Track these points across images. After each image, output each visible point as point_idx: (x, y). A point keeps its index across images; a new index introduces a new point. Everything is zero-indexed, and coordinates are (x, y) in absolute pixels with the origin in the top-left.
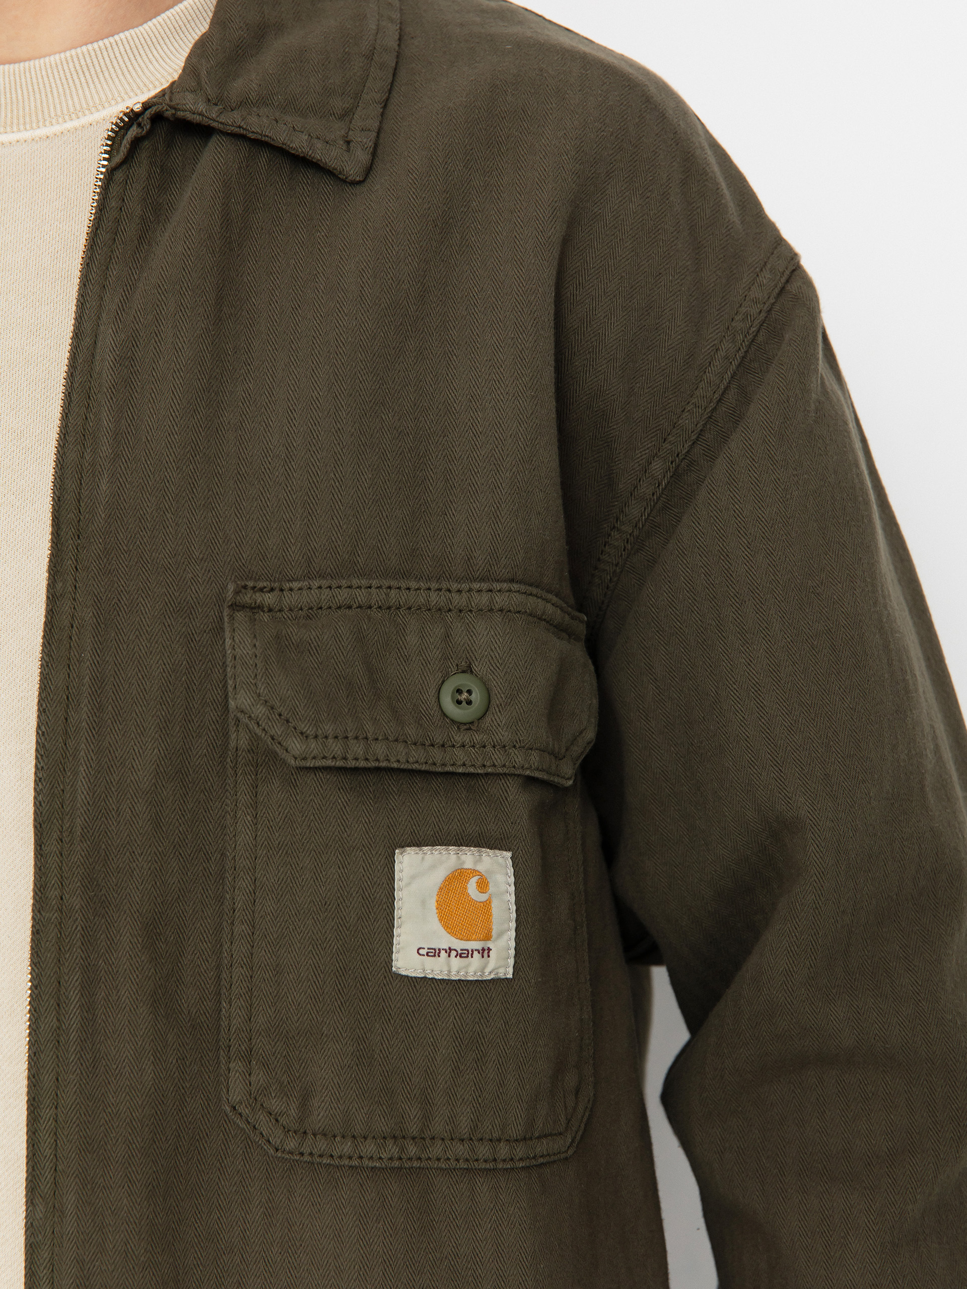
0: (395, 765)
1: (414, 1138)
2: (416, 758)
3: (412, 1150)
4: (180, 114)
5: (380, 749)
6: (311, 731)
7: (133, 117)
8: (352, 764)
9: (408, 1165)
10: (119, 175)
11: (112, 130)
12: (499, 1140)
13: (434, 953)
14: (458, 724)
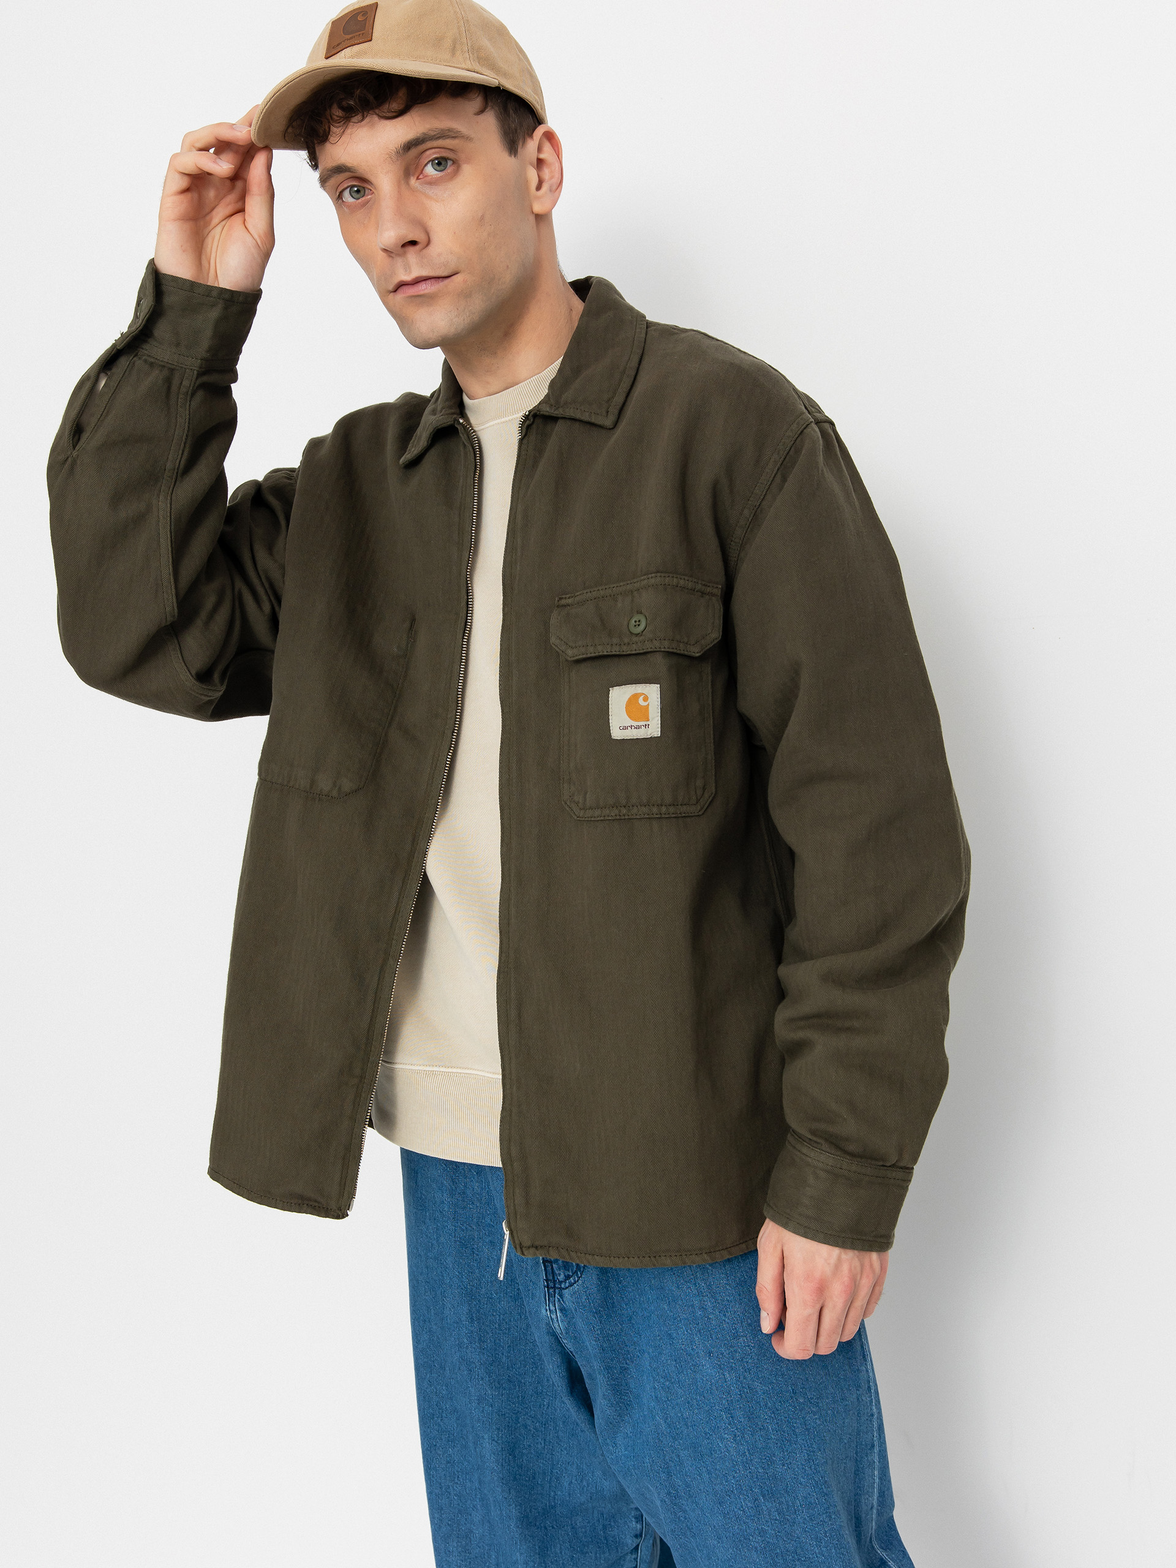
0: (605, 653)
1: (625, 807)
2: (616, 650)
3: (624, 811)
4: (541, 413)
5: (600, 648)
6: (574, 645)
7: (526, 417)
8: (589, 655)
9: (623, 818)
10: (525, 441)
11: (520, 424)
12: (662, 805)
13: (625, 728)
14: (637, 635)
